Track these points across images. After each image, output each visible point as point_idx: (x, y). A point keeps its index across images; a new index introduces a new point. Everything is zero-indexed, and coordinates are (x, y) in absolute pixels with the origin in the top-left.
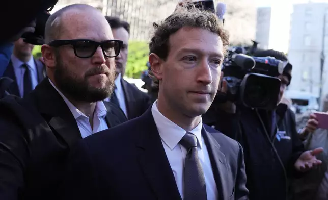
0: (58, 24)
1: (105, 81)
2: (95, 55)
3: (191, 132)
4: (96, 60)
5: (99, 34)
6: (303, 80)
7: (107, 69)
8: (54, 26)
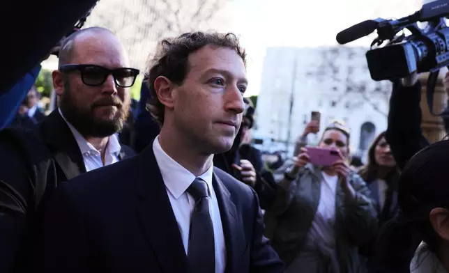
0: (69, 48)
1: (114, 113)
2: (106, 83)
3: (200, 177)
4: (105, 89)
5: (111, 61)
6: (273, 121)
7: (118, 100)
8: (66, 48)
